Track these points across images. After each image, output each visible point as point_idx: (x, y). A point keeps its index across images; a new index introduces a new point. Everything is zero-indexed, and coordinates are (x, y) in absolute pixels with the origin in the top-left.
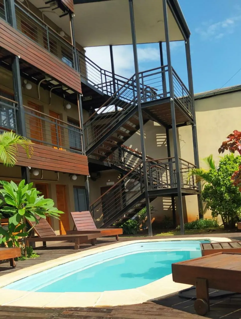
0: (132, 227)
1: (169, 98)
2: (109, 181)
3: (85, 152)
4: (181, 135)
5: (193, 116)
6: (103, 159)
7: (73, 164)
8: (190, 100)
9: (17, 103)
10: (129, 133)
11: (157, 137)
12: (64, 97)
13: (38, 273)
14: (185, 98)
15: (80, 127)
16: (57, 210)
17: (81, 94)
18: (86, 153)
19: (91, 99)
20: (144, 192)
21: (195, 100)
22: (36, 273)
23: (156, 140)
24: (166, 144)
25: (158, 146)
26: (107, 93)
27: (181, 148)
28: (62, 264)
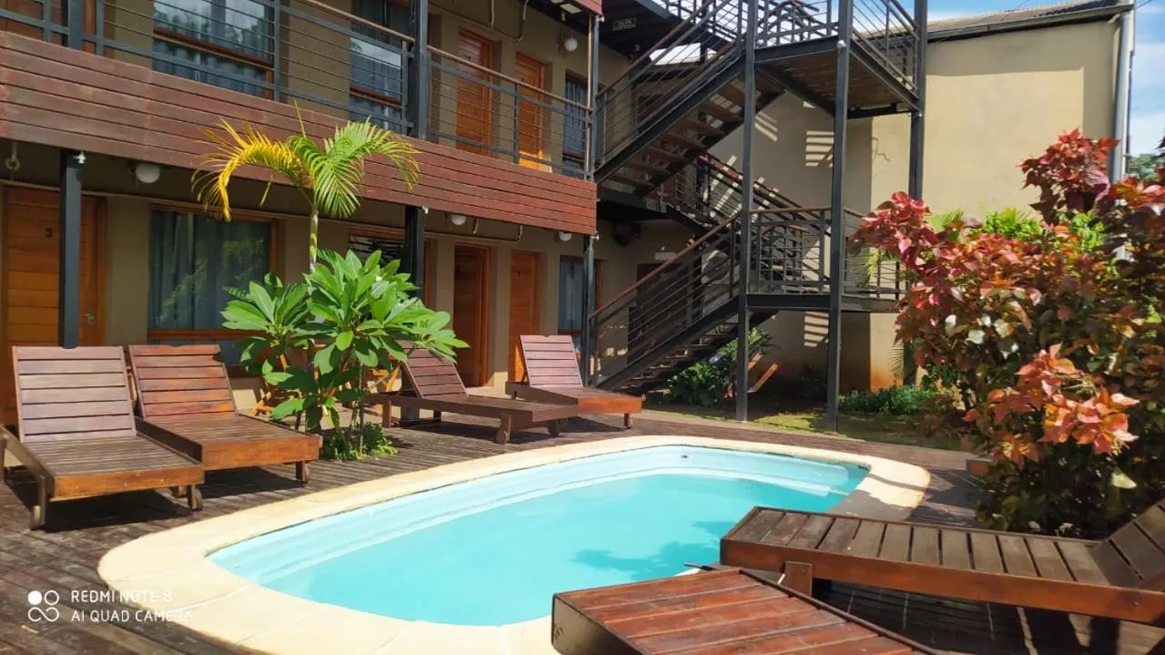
0: (702, 386)
1: (836, 39)
2: (663, 249)
3: (593, 170)
4: (877, 139)
5: (916, 88)
6: (643, 191)
7: (553, 205)
8: (914, 42)
9: (413, 40)
10: (722, 128)
11: (809, 140)
12: (564, 19)
13: (343, 512)
14: (892, 36)
15: (585, 104)
16: (454, 336)
17: (601, 17)
18: (595, 174)
19: (634, 26)
20: (737, 298)
21: (931, 41)
22: (339, 513)
23: (805, 149)
24: (830, 162)
25: (808, 164)
26: (679, 13)
27: (873, 175)
28: (426, 491)
